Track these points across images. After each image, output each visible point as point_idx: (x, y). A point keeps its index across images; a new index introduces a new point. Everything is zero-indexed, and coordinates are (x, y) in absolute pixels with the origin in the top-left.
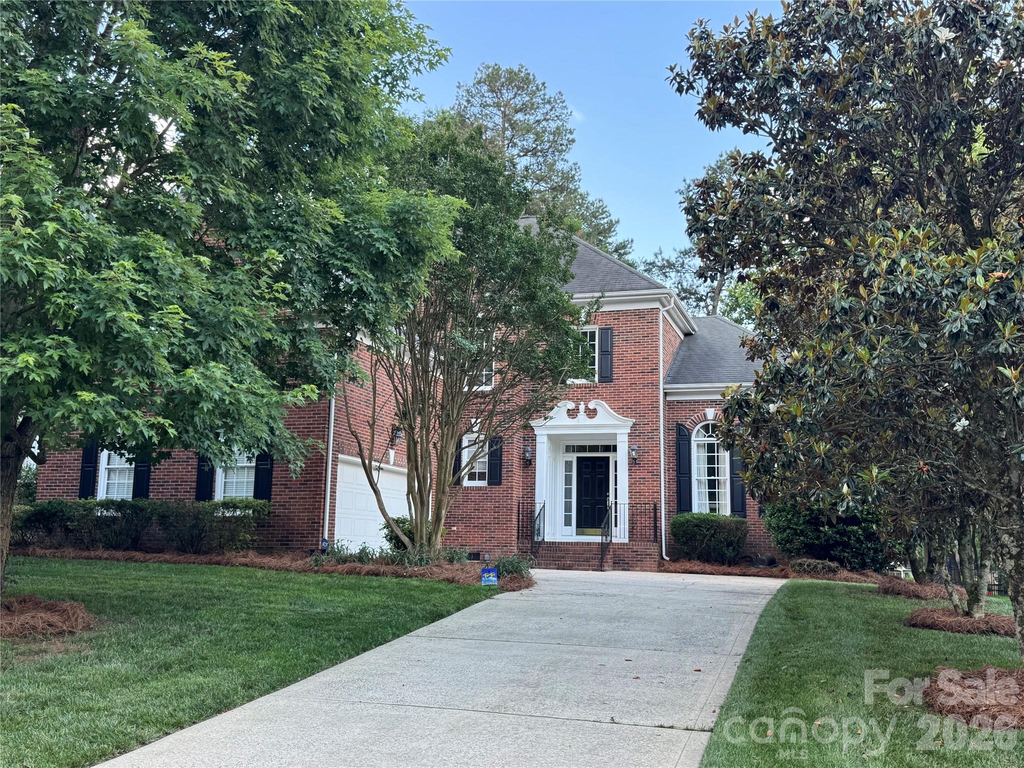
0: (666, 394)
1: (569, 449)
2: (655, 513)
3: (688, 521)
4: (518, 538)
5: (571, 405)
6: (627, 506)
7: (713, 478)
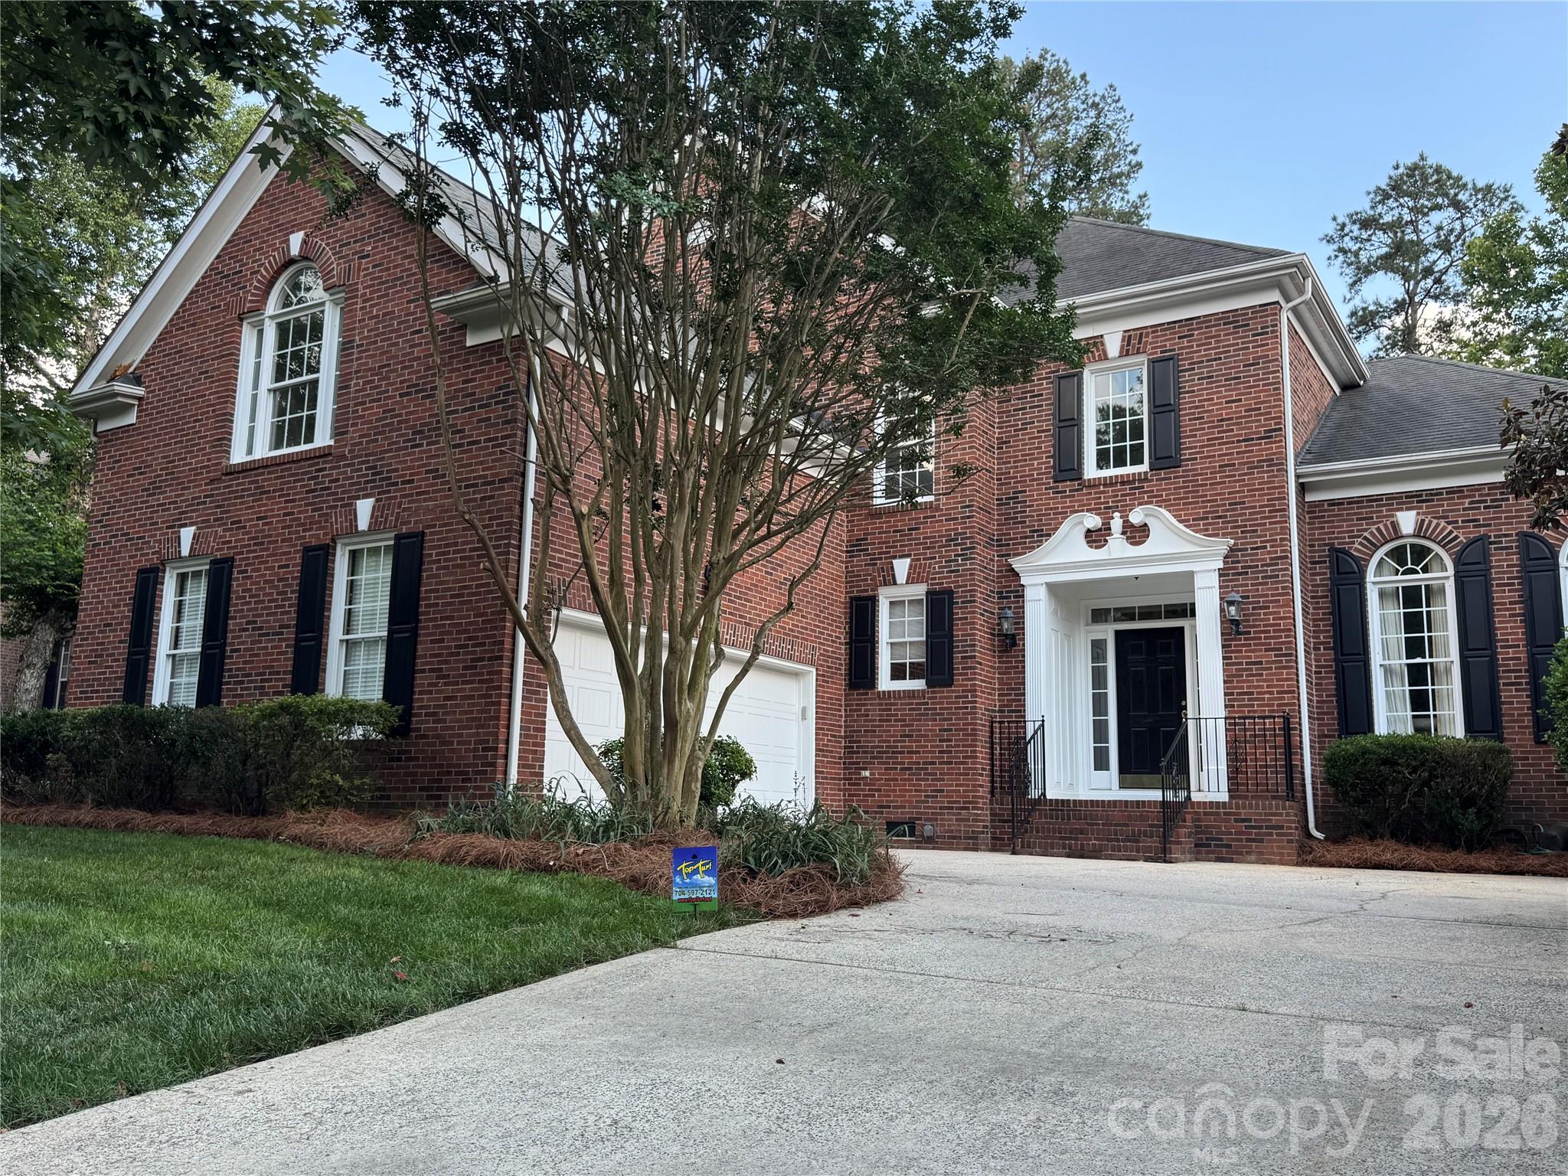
0: (1302, 488)
1: (1099, 616)
2: (1288, 737)
3: (1365, 752)
4: (992, 793)
5: (1093, 521)
6: (1221, 723)
7: (1419, 660)
